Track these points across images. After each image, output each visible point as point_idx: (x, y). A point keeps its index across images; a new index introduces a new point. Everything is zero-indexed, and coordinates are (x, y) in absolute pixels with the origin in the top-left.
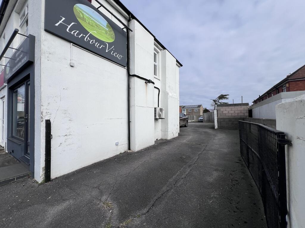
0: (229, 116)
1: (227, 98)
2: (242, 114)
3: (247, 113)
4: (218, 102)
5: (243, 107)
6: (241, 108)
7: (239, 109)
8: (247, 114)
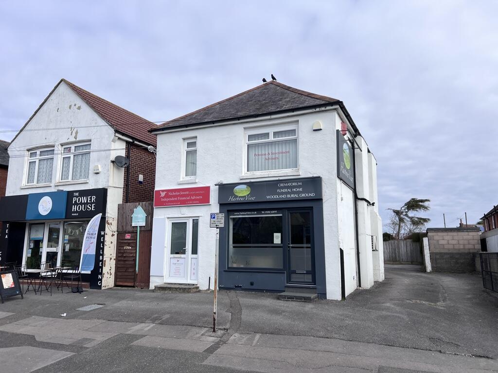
0: (449, 249)
1: (426, 208)
2: (471, 247)
3: (478, 244)
4: (406, 215)
5: (471, 234)
6: (468, 235)
7: (465, 237)
8: (479, 247)
